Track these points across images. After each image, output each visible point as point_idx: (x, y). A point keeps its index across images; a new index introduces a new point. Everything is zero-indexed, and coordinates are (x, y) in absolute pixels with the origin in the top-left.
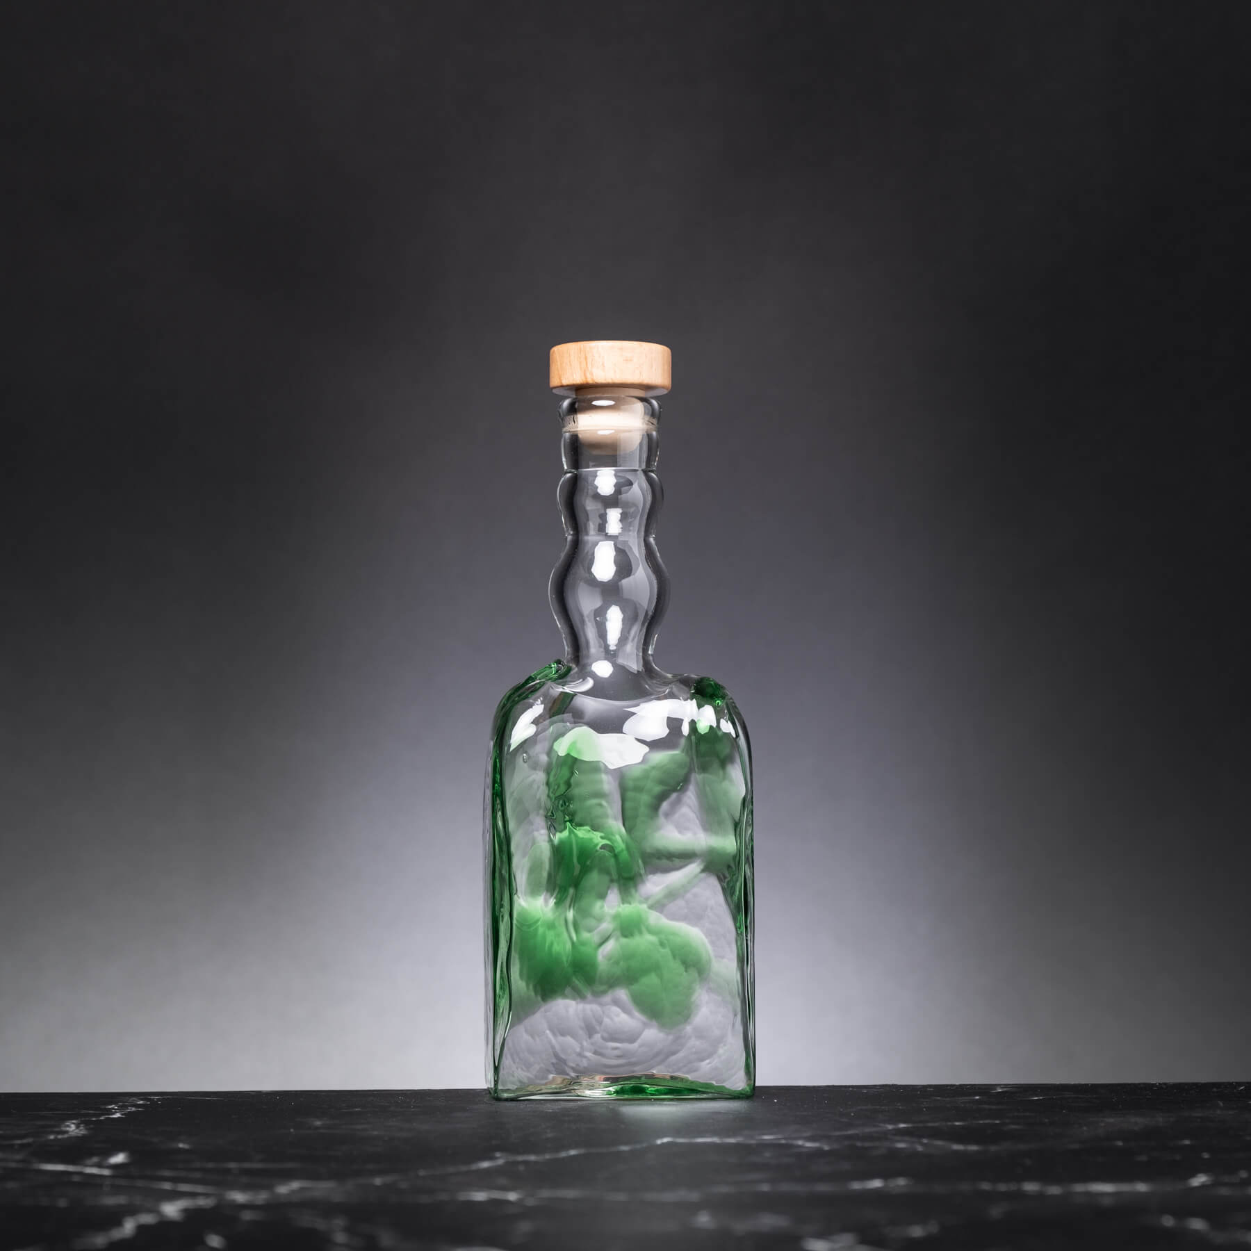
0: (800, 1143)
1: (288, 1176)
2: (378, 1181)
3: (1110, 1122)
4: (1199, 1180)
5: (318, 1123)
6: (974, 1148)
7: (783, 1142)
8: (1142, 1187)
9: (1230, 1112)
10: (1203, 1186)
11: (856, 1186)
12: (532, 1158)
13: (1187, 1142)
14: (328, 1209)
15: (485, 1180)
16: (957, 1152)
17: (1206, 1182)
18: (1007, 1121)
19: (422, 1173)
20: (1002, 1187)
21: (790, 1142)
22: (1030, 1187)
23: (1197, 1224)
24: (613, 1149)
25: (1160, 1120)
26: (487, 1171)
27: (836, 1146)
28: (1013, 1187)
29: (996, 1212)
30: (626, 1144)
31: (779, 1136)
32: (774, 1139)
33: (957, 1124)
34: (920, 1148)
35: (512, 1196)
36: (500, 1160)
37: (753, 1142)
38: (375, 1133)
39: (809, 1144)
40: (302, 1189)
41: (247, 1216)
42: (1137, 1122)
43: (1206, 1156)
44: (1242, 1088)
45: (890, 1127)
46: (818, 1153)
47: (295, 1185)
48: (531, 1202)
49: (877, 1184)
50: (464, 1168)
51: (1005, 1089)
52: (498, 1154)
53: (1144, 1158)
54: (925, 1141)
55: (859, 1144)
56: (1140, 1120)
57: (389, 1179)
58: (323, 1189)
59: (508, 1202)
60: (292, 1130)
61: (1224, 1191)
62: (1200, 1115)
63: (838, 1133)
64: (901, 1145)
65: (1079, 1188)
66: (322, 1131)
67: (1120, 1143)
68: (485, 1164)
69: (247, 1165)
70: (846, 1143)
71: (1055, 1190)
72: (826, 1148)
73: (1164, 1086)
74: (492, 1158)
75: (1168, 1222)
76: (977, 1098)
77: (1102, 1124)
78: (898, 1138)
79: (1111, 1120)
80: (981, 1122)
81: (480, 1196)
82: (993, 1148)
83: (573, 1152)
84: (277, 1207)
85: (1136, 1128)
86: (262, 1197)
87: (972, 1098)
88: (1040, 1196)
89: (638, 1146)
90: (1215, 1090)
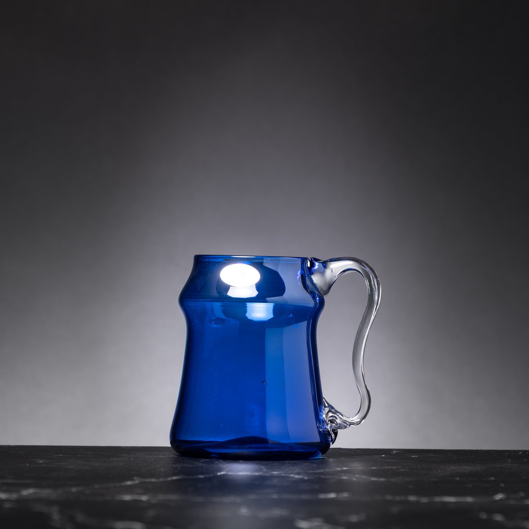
0: (292, 476)
1: (27, 486)
2: (74, 490)
3: (453, 468)
4: (499, 496)
5: (41, 462)
6: (382, 479)
7: (283, 475)
8: (470, 499)
9: (515, 465)
10: (501, 500)
11: (322, 496)
12: (154, 480)
13: (492, 479)
14: (49, 502)
15: (129, 490)
16: (374, 481)
17: (502, 498)
18: (399, 467)
19: (96, 486)
20: (398, 498)
21: (287, 475)
22: (412, 498)
23: (498, 518)
24: (195, 477)
25: (478, 468)
26: (130, 486)
27: (311, 477)
28: (403, 498)
29: (395, 510)
30: (202, 474)
31: (281, 472)
32: (278, 474)
33: (373, 468)
34: (354, 479)
35: (144, 498)
36: (137, 481)
37: (267, 475)
38: (71, 467)
39: (297, 477)
40: (35, 493)
41: (7, 505)
42: (466, 468)
43: (502, 485)
44: (521, 453)
45: (339, 469)
46: (302, 481)
47: (31, 491)
48: (154, 501)
49: (332, 495)
50: (118, 484)
51: (398, 452)
52: (135, 478)
53: (470, 486)
54: (357, 476)
55: (323, 477)
56: (468, 468)
57: (80, 489)
58: (46, 493)
59: (142, 501)
60: (27, 465)
61: (512, 502)
62: (498, 466)
63: (312, 471)
64: (345, 478)
65: (437, 499)
66: (44, 465)
67: (458, 479)
68: (129, 483)
69: (5, 481)
70: (316, 476)
71: (424, 500)
72: (306, 478)
73: (480, 451)
74: (132, 480)
75: (484, 516)
76: (383, 456)
77: (449, 470)
78: (343, 474)
79: (454, 468)
80: (386, 468)
81: (127, 498)
82: (393, 480)
83: (175, 478)
84: (22, 501)
85: (466, 472)
86: (14, 496)
87: (381, 456)
88: (417, 503)
89: (208, 476)
90: (507, 454)
